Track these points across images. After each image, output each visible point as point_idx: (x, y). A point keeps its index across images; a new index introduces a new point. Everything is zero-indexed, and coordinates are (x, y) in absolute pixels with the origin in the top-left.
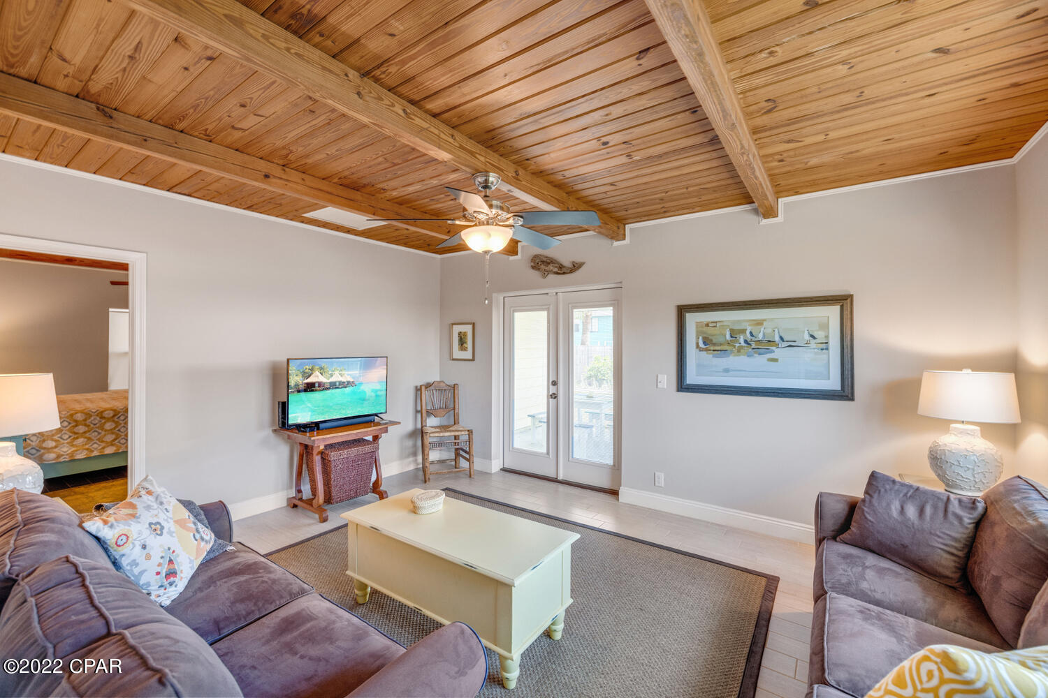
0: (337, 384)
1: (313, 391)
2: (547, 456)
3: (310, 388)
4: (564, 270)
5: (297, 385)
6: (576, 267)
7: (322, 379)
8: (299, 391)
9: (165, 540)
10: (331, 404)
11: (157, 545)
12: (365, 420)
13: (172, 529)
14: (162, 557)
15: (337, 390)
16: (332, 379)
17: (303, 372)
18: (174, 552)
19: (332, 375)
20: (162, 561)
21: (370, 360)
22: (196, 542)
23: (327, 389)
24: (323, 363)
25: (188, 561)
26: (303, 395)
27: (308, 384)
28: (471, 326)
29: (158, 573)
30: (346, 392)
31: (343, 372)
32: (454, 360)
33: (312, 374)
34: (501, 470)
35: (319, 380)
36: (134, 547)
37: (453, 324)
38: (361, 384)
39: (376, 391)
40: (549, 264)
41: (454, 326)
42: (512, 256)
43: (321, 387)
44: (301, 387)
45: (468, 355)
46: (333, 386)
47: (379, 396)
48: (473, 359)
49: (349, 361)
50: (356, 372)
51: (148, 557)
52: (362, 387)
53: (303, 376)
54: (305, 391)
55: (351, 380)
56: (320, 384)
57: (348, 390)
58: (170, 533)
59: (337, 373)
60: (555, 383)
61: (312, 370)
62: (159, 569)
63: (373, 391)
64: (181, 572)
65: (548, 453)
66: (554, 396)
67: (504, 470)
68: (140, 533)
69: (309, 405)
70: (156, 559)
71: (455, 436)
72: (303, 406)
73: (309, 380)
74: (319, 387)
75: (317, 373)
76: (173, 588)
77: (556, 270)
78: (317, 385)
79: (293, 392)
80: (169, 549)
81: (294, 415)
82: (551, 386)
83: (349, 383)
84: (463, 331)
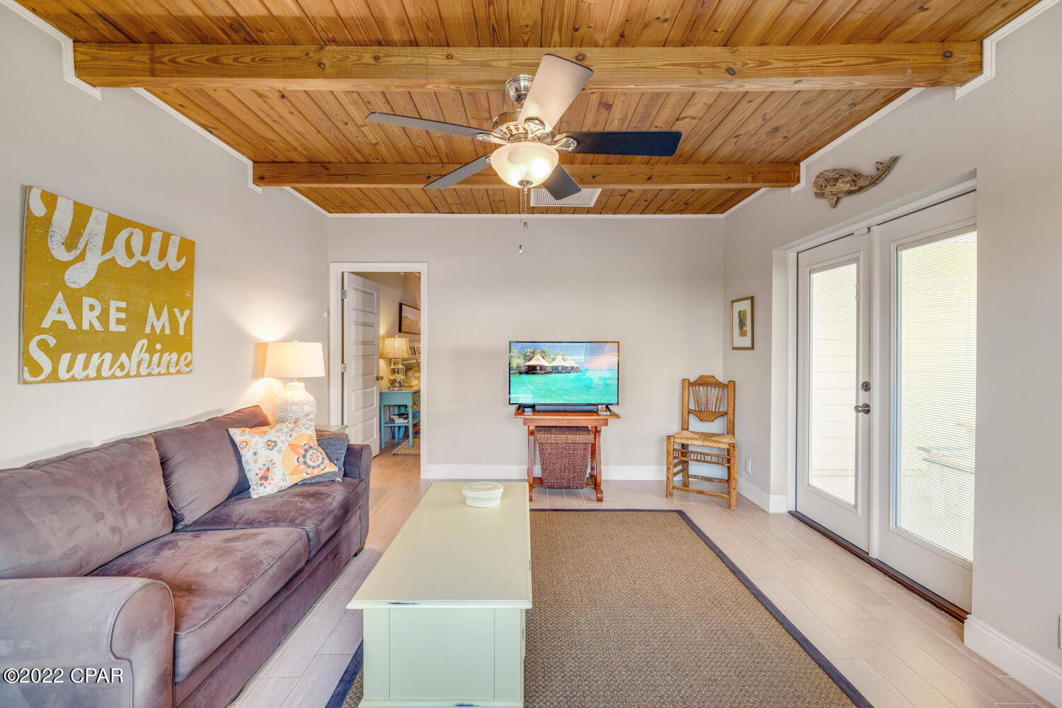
0: (560, 368)
1: (534, 373)
2: (854, 509)
3: (531, 370)
4: (861, 183)
5: (518, 367)
6: (885, 168)
7: (543, 362)
8: (521, 373)
9: (274, 454)
10: (554, 389)
11: (264, 455)
12: (590, 410)
13: (283, 449)
14: (264, 465)
15: (560, 375)
16: (554, 364)
17: (525, 354)
18: (274, 464)
19: (554, 359)
20: (262, 467)
21: (596, 345)
22: (297, 463)
23: (549, 373)
24: (545, 347)
25: (282, 473)
26: (525, 377)
27: (529, 366)
28: (749, 301)
29: (257, 474)
30: (570, 378)
31: (566, 357)
32: (734, 348)
33: (534, 357)
34: (790, 512)
35: (540, 364)
36: (249, 451)
37: (733, 302)
38: (587, 370)
39: (606, 379)
40: (836, 180)
41: (735, 304)
42: (793, 186)
43: (543, 370)
44: (523, 369)
45: (746, 342)
46: (555, 370)
47: (608, 385)
48: (752, 348)
49: (576, 346)
50: (581, 358)
51: (256, 461)
52: (589, 374)
53: (524, 359)
54: (527, 373)
55: (576, 366)
56: (542, 368)
57: (572, 375)
58: (279, 451)
59: (559, 357)
60: (866, 387)
61: (533, 353)
62: (258, 472)
63: (601, 379)
64: (272, 479)
65: (856, 507)
66: (866, 409)
67: (796, 515)
68: (257, 444)
69: (531, 387)
70: (260, 464)
71: (683, 445)
72: (524, 388)
73: (531, 363)
74: (541, 370)
75: (538, 356)
76: (261, 488)
77: (847, 187)
78: (538, 368)
79: (515, 373)
80: (272, 461)
81: (516, 395)
82: (861, 392)
83: (572, 368)
84: (742, 309)
